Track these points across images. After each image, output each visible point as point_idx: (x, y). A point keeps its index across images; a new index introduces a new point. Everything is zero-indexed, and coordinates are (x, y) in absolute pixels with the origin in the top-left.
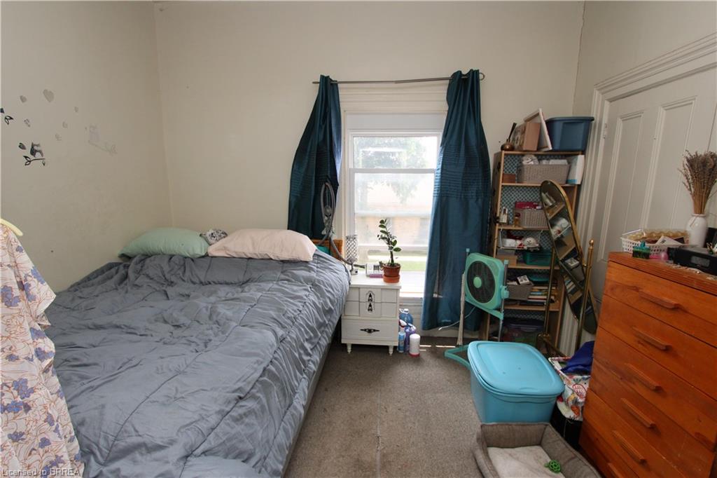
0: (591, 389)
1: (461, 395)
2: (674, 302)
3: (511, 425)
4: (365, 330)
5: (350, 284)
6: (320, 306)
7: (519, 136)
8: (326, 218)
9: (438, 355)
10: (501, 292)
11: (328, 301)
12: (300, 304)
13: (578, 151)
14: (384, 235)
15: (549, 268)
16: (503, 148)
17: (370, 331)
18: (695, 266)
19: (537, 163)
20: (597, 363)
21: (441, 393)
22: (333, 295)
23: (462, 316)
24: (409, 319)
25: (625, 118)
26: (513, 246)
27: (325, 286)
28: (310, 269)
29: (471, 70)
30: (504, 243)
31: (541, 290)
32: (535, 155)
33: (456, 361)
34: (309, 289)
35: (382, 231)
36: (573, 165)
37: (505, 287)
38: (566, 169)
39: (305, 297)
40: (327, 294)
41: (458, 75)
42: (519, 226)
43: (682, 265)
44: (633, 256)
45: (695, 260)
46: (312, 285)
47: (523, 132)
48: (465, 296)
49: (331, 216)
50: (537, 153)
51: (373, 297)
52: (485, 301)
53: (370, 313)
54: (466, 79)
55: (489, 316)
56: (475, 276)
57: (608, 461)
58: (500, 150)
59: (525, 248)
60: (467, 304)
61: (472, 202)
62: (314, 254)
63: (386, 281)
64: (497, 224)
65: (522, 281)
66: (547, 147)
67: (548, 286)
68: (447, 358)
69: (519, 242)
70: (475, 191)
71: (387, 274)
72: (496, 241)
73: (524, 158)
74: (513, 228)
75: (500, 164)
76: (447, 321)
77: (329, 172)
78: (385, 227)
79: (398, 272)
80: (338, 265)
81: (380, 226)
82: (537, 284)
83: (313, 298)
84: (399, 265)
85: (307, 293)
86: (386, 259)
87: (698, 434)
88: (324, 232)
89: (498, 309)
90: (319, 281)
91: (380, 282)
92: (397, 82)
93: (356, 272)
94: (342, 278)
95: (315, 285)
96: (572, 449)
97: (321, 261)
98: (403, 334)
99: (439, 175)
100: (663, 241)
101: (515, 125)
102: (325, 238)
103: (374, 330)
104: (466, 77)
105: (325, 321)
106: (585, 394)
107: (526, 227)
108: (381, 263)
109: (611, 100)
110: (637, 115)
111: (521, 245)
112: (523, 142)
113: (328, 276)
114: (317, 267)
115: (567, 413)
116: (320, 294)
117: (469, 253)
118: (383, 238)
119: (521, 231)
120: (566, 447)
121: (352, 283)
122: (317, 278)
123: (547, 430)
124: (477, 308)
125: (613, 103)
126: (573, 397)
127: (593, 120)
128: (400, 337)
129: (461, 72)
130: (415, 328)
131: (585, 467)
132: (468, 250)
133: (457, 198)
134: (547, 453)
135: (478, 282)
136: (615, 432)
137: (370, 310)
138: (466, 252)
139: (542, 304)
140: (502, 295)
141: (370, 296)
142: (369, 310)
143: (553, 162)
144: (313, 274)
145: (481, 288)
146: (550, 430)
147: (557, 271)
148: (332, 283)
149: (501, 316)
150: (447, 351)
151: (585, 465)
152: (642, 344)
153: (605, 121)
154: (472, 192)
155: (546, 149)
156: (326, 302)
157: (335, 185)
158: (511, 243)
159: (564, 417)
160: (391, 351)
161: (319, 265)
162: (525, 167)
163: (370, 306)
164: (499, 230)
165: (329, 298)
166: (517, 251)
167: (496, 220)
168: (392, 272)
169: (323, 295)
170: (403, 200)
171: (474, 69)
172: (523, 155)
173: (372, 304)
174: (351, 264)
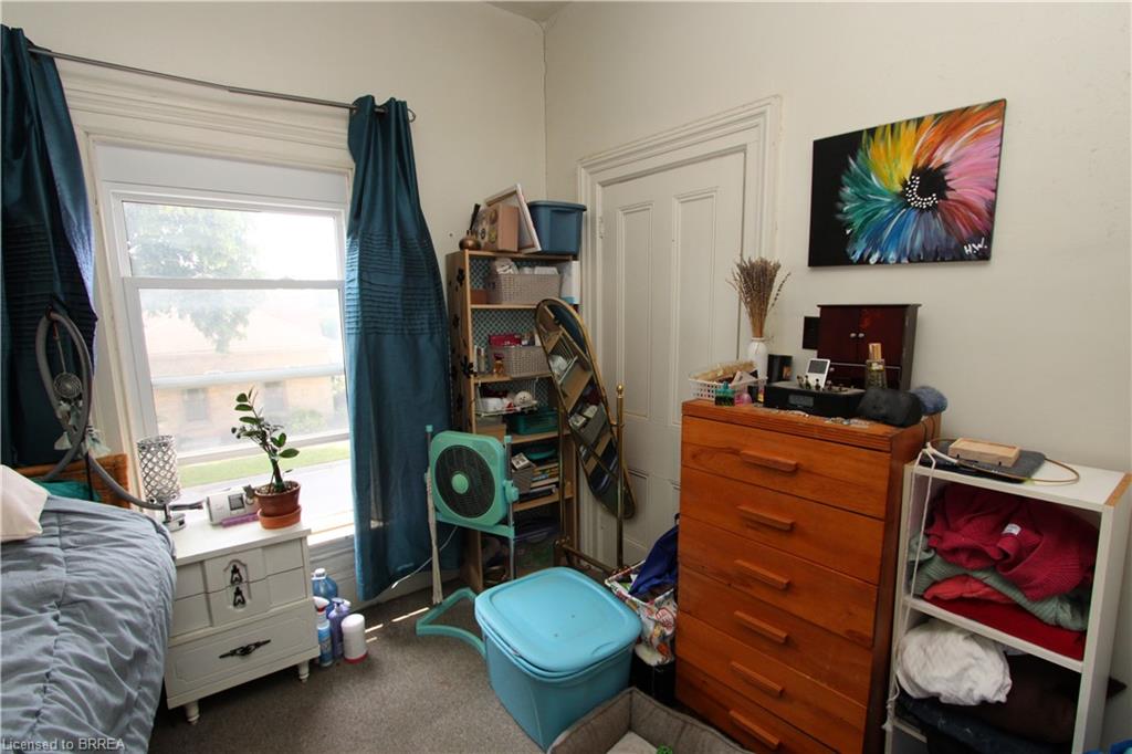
0: (680, 610)
1: (477, 702)
2: (793, 462)
3: (589, 722)
4: (233, 653)
5: (174, 558)
6: (105, 661)
7: (485, 226)
8: (65, 406)
9: (404, 638)
10: (506, 490)
11: (127, 634)
12: (28, 689)
13: (568, 254)
14: (248, 427)
15: (555, 434)
16: (462, 245)
17: (245, 651)
18: (794, 407)
19: (517, 272)
20: (686, 570)
21: (439, 717)
22: (139, 610)
23: (435, 548)
24: (330, 587)
25: (628, 211)
26: (499, 409)
27: (107, 595)
28: (39, 561)
29: (392, 99)
30: (486, 406)
31: (543, 471)
32: (513, 259)
33: (442, 636)
34: (54, 624)
35: (244, 419)
36: (566, 276)
37: (510, 482)
38: (557, 280)
39: (46, 658)
40: (120, 615)
41: (365, 103)
42: (505, 375)
43: (781, 408)
44: (716, 404)
45: (793, 400)
46: (59, 605)
47: (494, 221)
48: (437, 511)
49: (81, 400)
50: (518, 255)
51: (242, 571)
52: (478, 514)
53: (240, 610)
54: (382, 114)
55: (479, 534)
56: (452, 474)
57: (728, 711)
58: (457, 249)
59: (518, 409)
60: (440, 525)
61: (423, 341)
62: (44, 511)
63: (268, 527)
64: (472, 376)
65: (518, 463)
66: (533, 246)
67: (558, 461)
68: (423, 637)
69: (506, 401)
70: (426, 321)
71: (270, 510)
72: (473, 404)
73: (497, 263)
74: (495, 378)
75: (462, 272)
76: (406, 566)
77: (58, 285)
78: (249, 408)
79: (296, 500)
80: (133, 523)
81: (239, 408)
82: (539, 463)
83: (73, 646)
84: (296, 485)
85: (48, 641)
86: (263, 480)
87: (850, 632)
88: (64, 443)
89: (504, 521)
90: (81, 588)
91: (253, 532)
92: (232, 90)
93: (182, 523)
94: (154, 555)
95: (67, 603)
96: (677, 714)
97: (71, 525)
98: (325, 627)
99: (356, 291)
100: (741, 378)
101: (477, 207)
102: (67, 458)
103: (258, 645)
104: (382, 111)
105: (129, 697)
106: (672, 621)
107: (514, 376)
108: (249, 490)
109: (604, 184)
110: (644, 207)
111: (510, 406)
112: (496, 237)
113: (106, 563)
114: (64, 547)
115: (652, 658)
116: (94, 623)
117: (433, 435)
118: (250, 434)
119: (507, 382)
120: (669, 714)
121: (179, 556)
122: (74, 579)
123: (634, 699)
124: (459, 527)
125: (606, 188)
126: (657, 632)
127: (585, 210)
128: (320, 634)
129: (373, 98)
130: (347, 603)
131: (703, 734)
132: (429, 428)
133: (396, 334)
134: (646, 739)
135: (460, 482)
136: (734, 663)
137: (239, 601)
138: (427, 433)
139: (549, 493)
140: (508, 496)
141: (235, 570)
142: (235, 604)
143: (539, 270)
144: (56, 574)
145: (469, 492)
146: (640, 697)
147: (567, 436)
148: (127, 579)
149: (509, 532)
150: (419, 622)
151: (703, 730)
152: (752, 528)
153: (599, 214)
154: (423, 320)
155: (531, 250)
156: (121, 643)
157: (86, 319)
158: (495, 405)
159: (650, 666)
160: (304, 673)
161: (67, 540)
162: (502, 278)
163: (238, 592)
164: (476, 385)
165: (129, 624)
166: (504, 416)
167: (467, 369)
168: (280, 503)
169: (105, 622)
170: (221, 345)
171: (397, 99)
172: (494, 259)
173: (243, 588)
174: (164, 508)
